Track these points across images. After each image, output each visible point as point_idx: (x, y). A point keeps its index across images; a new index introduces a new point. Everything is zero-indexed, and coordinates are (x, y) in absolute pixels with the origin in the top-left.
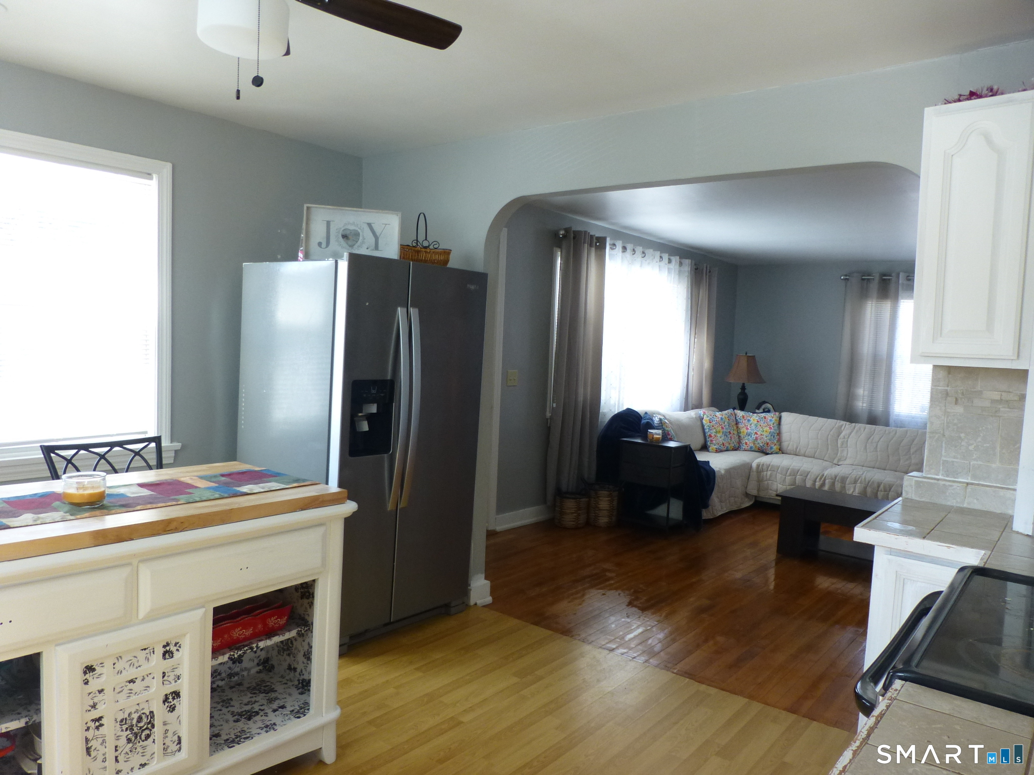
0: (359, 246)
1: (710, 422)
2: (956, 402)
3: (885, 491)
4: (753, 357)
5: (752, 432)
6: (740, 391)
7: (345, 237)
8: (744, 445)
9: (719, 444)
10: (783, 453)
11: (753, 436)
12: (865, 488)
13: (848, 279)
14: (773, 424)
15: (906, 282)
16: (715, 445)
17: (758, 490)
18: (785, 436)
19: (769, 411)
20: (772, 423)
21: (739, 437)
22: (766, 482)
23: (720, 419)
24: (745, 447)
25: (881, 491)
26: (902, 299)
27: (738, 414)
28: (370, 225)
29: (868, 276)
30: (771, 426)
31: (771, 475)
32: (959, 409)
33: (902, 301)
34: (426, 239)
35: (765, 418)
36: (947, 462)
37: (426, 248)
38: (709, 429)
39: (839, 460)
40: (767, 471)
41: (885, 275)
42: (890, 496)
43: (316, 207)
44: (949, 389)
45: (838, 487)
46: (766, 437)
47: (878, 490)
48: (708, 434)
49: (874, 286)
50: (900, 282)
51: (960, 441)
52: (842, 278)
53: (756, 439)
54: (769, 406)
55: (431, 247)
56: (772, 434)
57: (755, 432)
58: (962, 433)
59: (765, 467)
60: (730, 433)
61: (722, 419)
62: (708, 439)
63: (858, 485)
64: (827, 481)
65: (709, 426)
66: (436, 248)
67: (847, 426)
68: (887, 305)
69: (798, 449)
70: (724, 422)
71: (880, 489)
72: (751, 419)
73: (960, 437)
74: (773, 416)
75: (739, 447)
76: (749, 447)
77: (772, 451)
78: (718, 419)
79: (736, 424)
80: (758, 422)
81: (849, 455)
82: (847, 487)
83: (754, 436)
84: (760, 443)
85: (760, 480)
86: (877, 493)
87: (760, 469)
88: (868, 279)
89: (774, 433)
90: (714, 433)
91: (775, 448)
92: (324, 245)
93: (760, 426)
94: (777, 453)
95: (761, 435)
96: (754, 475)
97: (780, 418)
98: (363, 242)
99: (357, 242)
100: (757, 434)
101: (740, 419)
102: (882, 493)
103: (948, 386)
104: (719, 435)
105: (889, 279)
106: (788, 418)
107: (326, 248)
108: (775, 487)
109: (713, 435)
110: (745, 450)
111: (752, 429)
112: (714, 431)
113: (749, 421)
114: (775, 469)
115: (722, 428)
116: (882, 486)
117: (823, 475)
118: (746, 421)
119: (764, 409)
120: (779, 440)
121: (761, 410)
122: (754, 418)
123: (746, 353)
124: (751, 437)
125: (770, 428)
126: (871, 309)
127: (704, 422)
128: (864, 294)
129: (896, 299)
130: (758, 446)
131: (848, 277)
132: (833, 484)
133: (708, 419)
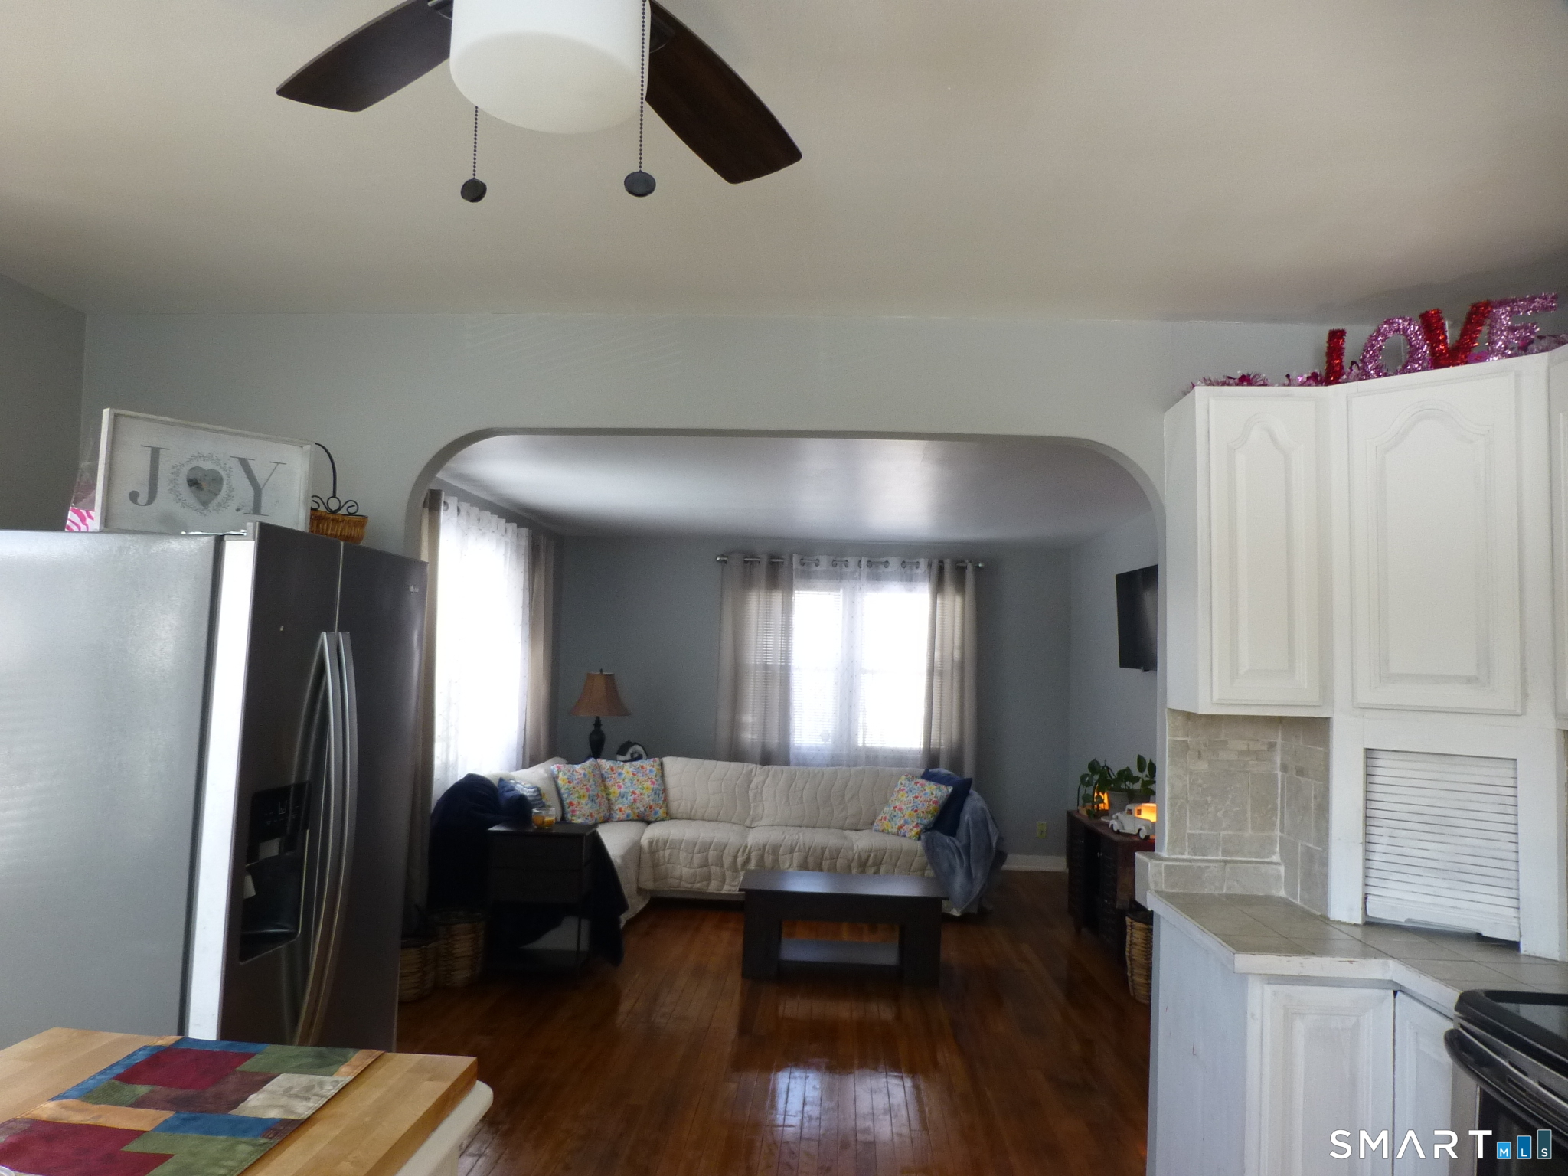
0: (219, 505)
1: (569, 782)
2: (1200, 757)
3: (831, 859)
4: (611, 676)
5: (628, 791)
6: (593, 728)
7: (193, 483)
8: (618, 812)
9: (584, 815)
10: (671, 819)
11: (629, 798)
12: (806, 858)
13: (725, 562)
14: (656, 776)
15: (800, 567)
16: (579, 818)
17: (655, 880)
18: (673, 792)
19: (640, 758)
20: (654, 774)
21: (609, 800)
22: (664, 867)
23: (582, 776)
24: (618, 815)
25: (826, 859)
26: (798, 589)
27: (604, 766)
28: (244, 463)
29: (752, 557)
30: (653, 780)
31: (670, 856)
32: (1203, 766)
33: (796, 592)
34: (334, 496)
35: (642, 767)
36: (1194, 835)
37: (334, 512)
38: (568, 793)
39: (752, 821)
40: (664, 849)
41: (773, 557)
42: (838, 865)
43: (131, 417)
44: (1189, 739)
45: (768, 860)
46: (649, 796)
47: (822, 859)
48: (568, 801)
49: (761, 572)
50: (794, 567)
51: (1206, 807)
52: (718, 559)
53: (635, 801)
54: (639, 748)
55: (343, 511)
56: (655, 792)
57: (631, 790)
58: (1208, 796)
59: (660, 844)
60: (598, 796)
61: (585, 775)
62: (567, 810)
63: (796, 854)
64: (753, 855)
65: (568, 789)
66: (352, 514)
67: (758, 771)
68: (777, 598)
69: (693, 811)
70: (589, 781)
71: (824, 858)
72: (624, 772)
73: (1206, 803)
74: (652, 763)
75: (609, 816)
76: (625, 816)
77: (656, 817)
78: (580, 777)
79: (603, 781)
80: (634, 774)
81: (766, 812)
82: (781, 859)
83: (631, 798)
84: (640, 807)
85: (655, 865)
86: (821, 863)
87: (655, 847)
88: (751, 562)
89: (657, 789)
90: (576, 799)
91: (661, 812)
92: (143, 498)
93: (638, 780)
94: (663, 820)
95: (641, 794)
96: (646, 857)
97: (661, 765)
98: (229, 497)
99: (216, 495)
100: (635, 794)
101: (606, 772)
102: (828, 861)
103: (1188, 736)
104: (583, 801)
105: (778, 562)
106: (672, 764)
107: (145, 505)
108: (677, 873)
109: (575, 802)
110: (620, 820)
111: (626, 786)
112: (577, 795)
113: (620, 774)
114: (675, 845)
115: (587, 790)
116: (827, 853)
117: (746, 847)
118: (617, 774)
119: (632, 755)
120: (666, 800)
121: (628, 757)
122: (628, 769)
123: (601, 671)
124: (627, 799)
125: (653, 783)
126: (757, 603)
127: (560, 782)
128: (747, 583)
129: (789, 590)
130: (637, 811)
131: (725, 559)
132: (761, 858)
133: (566, 777)
